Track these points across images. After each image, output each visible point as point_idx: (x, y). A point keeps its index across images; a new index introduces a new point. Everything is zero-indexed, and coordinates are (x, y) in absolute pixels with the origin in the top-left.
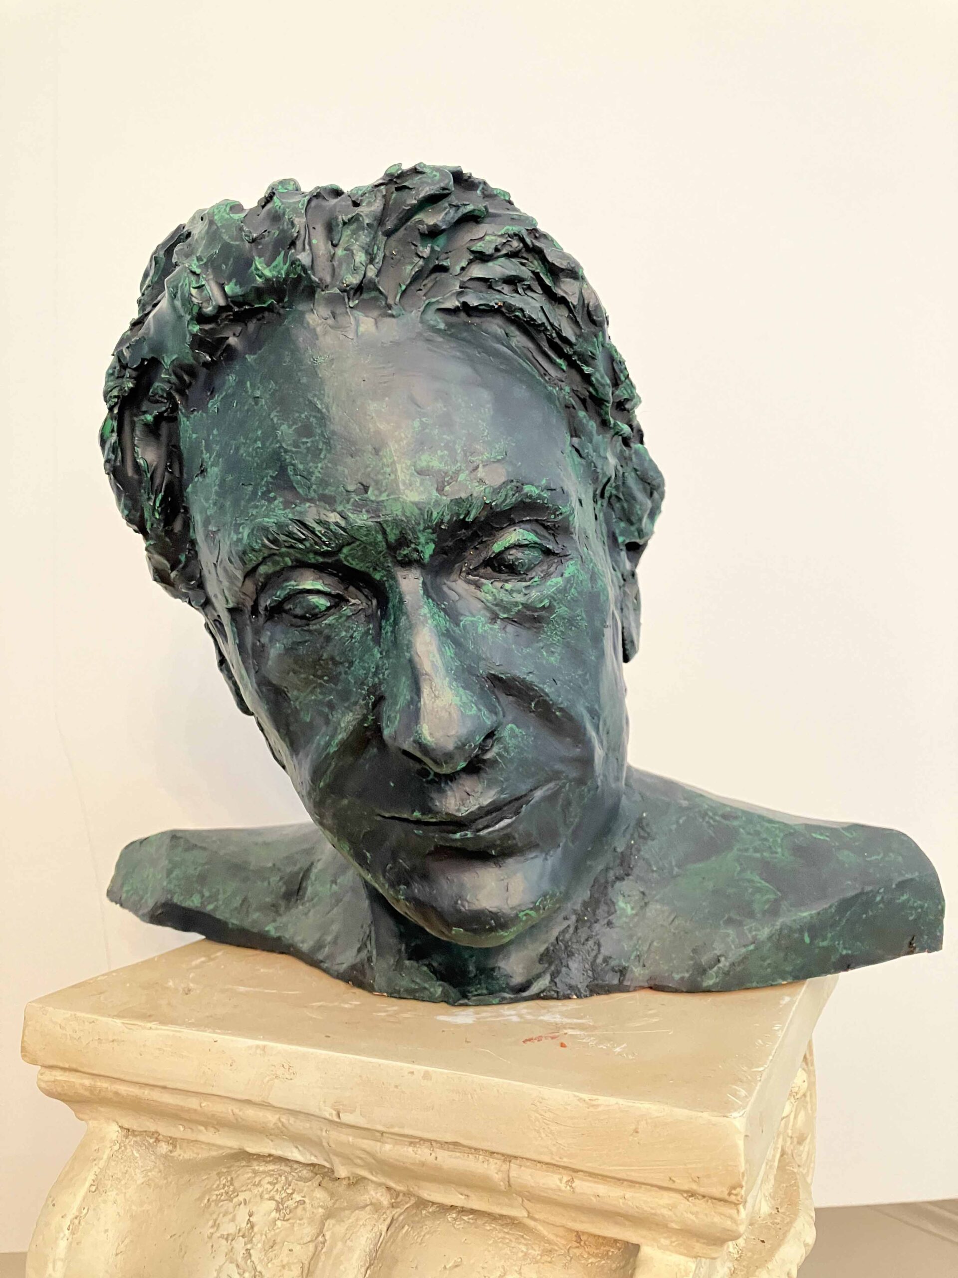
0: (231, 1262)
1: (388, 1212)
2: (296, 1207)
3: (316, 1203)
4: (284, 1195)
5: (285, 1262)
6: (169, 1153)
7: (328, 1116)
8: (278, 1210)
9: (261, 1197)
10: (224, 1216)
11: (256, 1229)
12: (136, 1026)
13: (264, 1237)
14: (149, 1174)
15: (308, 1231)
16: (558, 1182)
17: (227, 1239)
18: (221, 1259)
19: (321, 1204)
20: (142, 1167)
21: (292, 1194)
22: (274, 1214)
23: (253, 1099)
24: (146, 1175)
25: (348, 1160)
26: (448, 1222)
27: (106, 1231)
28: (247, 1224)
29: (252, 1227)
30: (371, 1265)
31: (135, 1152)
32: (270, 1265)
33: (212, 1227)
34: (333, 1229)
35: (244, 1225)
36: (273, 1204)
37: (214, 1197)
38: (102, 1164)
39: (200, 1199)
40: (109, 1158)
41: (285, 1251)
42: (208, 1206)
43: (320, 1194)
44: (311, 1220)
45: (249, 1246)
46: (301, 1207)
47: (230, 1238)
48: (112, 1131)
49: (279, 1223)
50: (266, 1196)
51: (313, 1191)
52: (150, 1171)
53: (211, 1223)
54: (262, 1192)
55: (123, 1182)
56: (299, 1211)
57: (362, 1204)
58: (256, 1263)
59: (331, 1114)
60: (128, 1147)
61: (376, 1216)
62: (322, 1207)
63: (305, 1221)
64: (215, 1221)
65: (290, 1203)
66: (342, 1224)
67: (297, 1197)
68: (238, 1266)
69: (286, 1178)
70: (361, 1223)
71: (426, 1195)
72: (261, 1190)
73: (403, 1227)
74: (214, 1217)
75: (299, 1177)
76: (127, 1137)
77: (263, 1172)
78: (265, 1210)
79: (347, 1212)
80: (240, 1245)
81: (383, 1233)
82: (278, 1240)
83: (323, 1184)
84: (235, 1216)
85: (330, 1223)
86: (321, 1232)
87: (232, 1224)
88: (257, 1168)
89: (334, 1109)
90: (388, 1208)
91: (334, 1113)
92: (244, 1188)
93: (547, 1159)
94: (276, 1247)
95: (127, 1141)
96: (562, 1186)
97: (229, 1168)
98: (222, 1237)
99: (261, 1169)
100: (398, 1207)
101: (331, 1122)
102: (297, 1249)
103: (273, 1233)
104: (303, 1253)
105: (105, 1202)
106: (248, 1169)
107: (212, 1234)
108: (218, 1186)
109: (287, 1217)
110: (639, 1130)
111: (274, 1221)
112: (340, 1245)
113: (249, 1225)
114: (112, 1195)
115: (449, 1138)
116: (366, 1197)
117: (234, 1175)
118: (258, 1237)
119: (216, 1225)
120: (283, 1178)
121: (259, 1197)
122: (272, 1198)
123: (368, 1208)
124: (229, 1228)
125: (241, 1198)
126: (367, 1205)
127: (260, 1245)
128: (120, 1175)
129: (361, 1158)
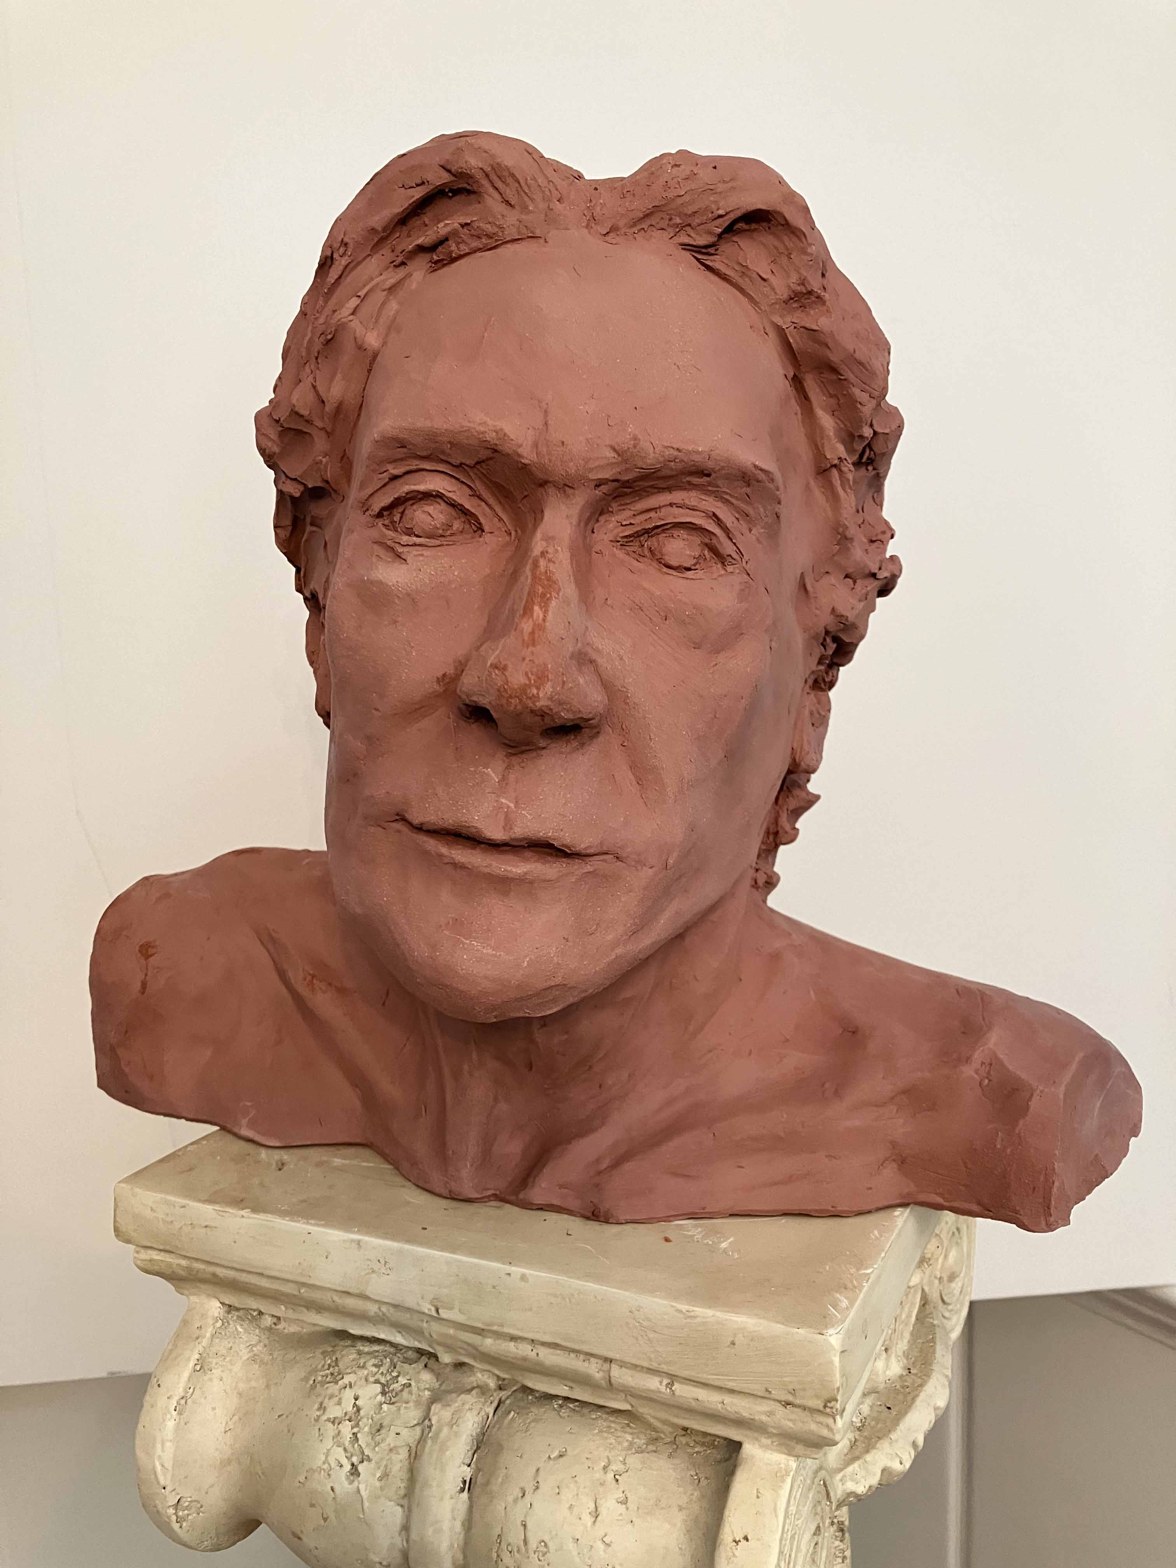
0: (339, 1446)
1: (495, 1394)
2: (402, 1390)
3: (422, 1386)
4: (388, 1378)
5: (392, 1445)
6: (273, 1326)
7: (426, 1311)
8: (384, 1393)
9: (366, 1380)
10: (330, 1398)
11: (362, 1413)
12: (228, 1214)
13: (370, 1420)
14: (254, 1349)
15: (413, 1414)
16: (658, 1384)
17: (333, 1423)
18: (328, 1443)
19: (427, 1386)
20: (246, 1342)
21: (398, 1376)
22: (380, 1398)
23: (351, 1291)
24: (252, 1351)
25: (450, 1348)
26: (554, 1409)
27: (214, 1409)
28: (354, 1407)
29: (358, 1410)
30: (478, 1448)
31: (238, 1327)
32: (377, 1449)
33: (319, 1409)
34: (440, 1414)
35: (350, 1408)
36: (378, 1388)
37: (320, 1378)
38: (205, 1342)
39: (306, 1379)
40: (213, 1336)
41: (392, 1434)
42: (313, 1387)
43: (427, 1377)
44: (418, 1403)
45: (355, 1430)
46: (406, 1390)
47: (337, 1422)
48: (214, 1307)
49: (385, 1407)
50: (372, 1379)
51: (419, 1372)
52: (255, 1346)
53: (316, 1406)
54: (368, 1374)
55: (228, 1359)
56: (405, 1394)
57: (469, 1387)
58: (363, 1446)
59: (429, 1310)
60: (231, 1322)
61: (482, 1400)
62: (428, 1389)
63: (411, 1404)
64: (321, 1404)
65: (396, 1386)
66: (448, 1408)
67: (402, 1380)
68: (345, 1450)
69: (391, 1360)
70: (467, 1407)
71: (530, 1384)
72: (366, 1372)
73: (509, 1412)
74: (320, 1400)
75: (404, 1357)
76: (229, 1312)
77: (368, 1353)
78: (370, 1394)
79: (454, 1395)
80: (346, 1429)
81: (491, 1416)
82: (385, 1423)
83: (429, 1366)
84: (340, 1399)
85: (435, 1408)
86: (427, 1416)
87: (338, 1407)
88: (361, 1348)
89: (432, 1305)
90: (495, 1390)
91: (433, 1309)
92: (349, 1371)
93: (646, 1364)
94: (383, 1431)
95: (230, 1316)
96: (663, 1388)
97: (334, 1347)
98: (328, 1420)
99: (366, 1349)
100: (505, 1390)
101: (431, 1316)
102: (405, 1432)
103: (378, 1416)
104: (410, 1436)
105: (211, 1380)
106: (353, 1350)
107: (319, 1417)
108: (323, 1366)
109: (393, 1400)
110: (737, 1342)
111: (381, 1404)
112: (445, 1430)
113: (355, 1409)
114: (217, 1372)
115: (548, 1339)
116: (472, 1379)
117: (338, 1355)
118: (365, 1420)
119: (322, 1408)
120: (388, 1360)
121: (363, 1380)
122: (377, 1382)
123: (474, 1392)
124: (334, 1411)
125: (346, 1380)
126: (473, 1388)
127: (366, 1429)
128: (225, 1352)
129: (463, 1349)
